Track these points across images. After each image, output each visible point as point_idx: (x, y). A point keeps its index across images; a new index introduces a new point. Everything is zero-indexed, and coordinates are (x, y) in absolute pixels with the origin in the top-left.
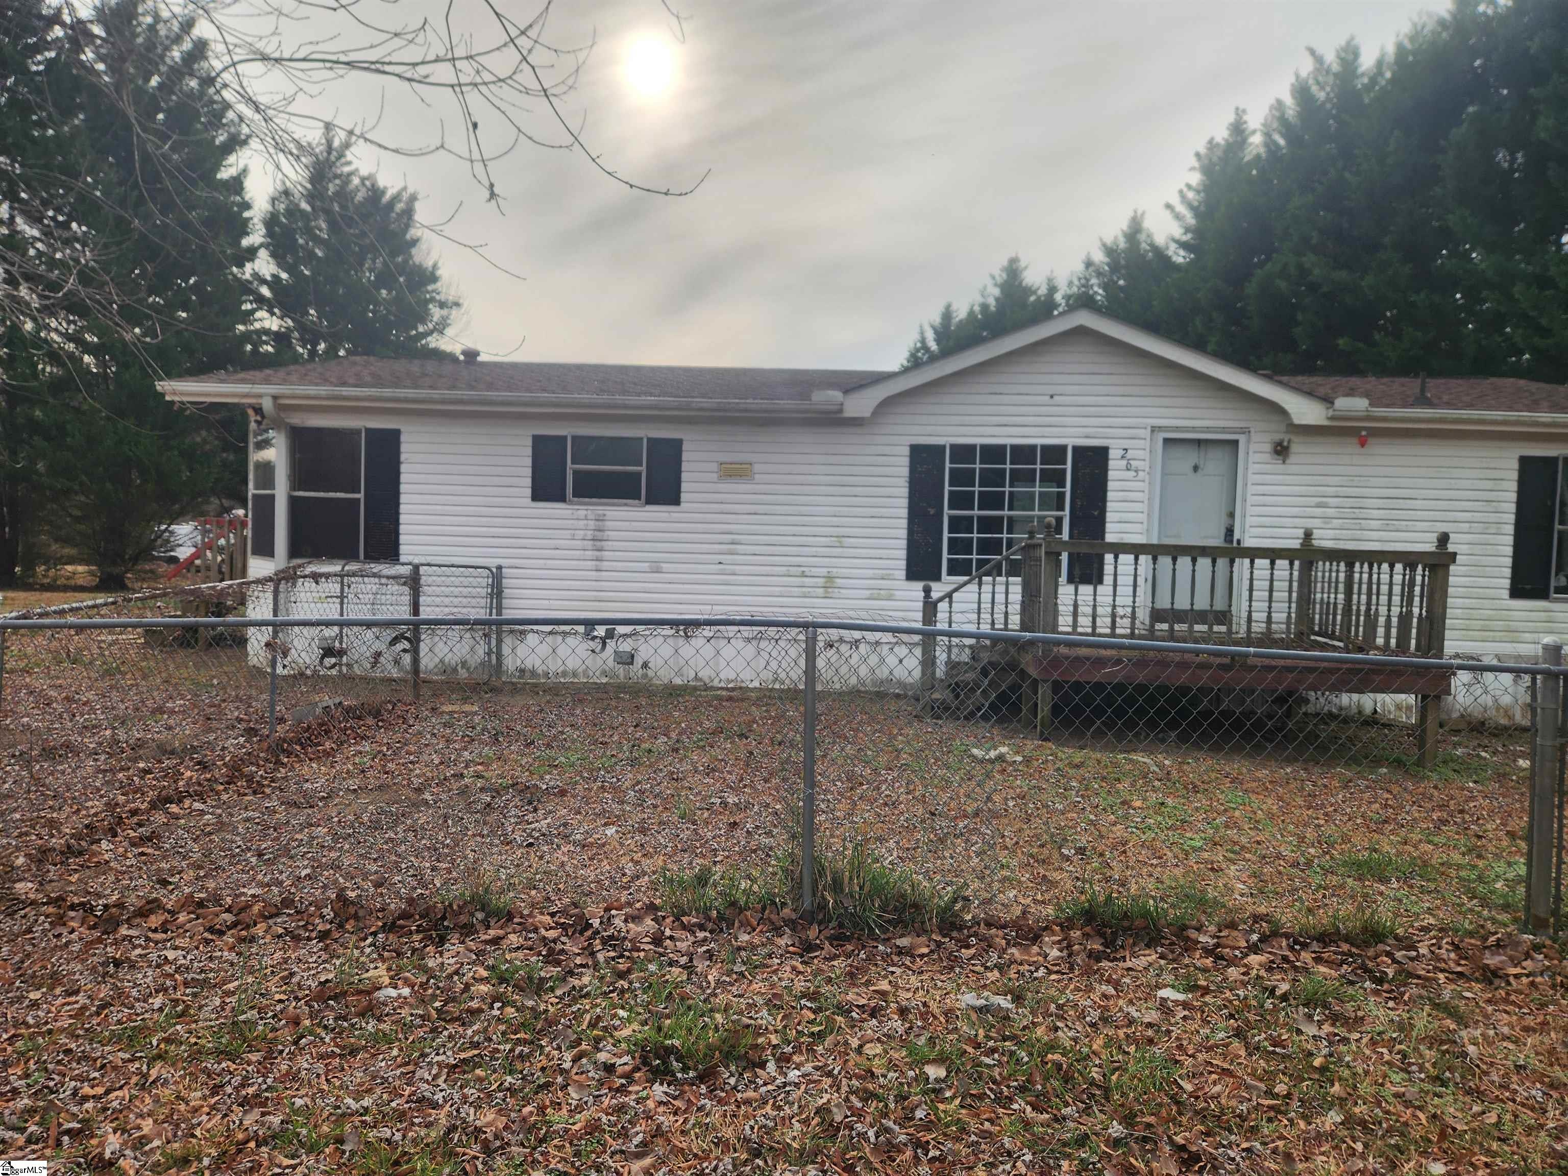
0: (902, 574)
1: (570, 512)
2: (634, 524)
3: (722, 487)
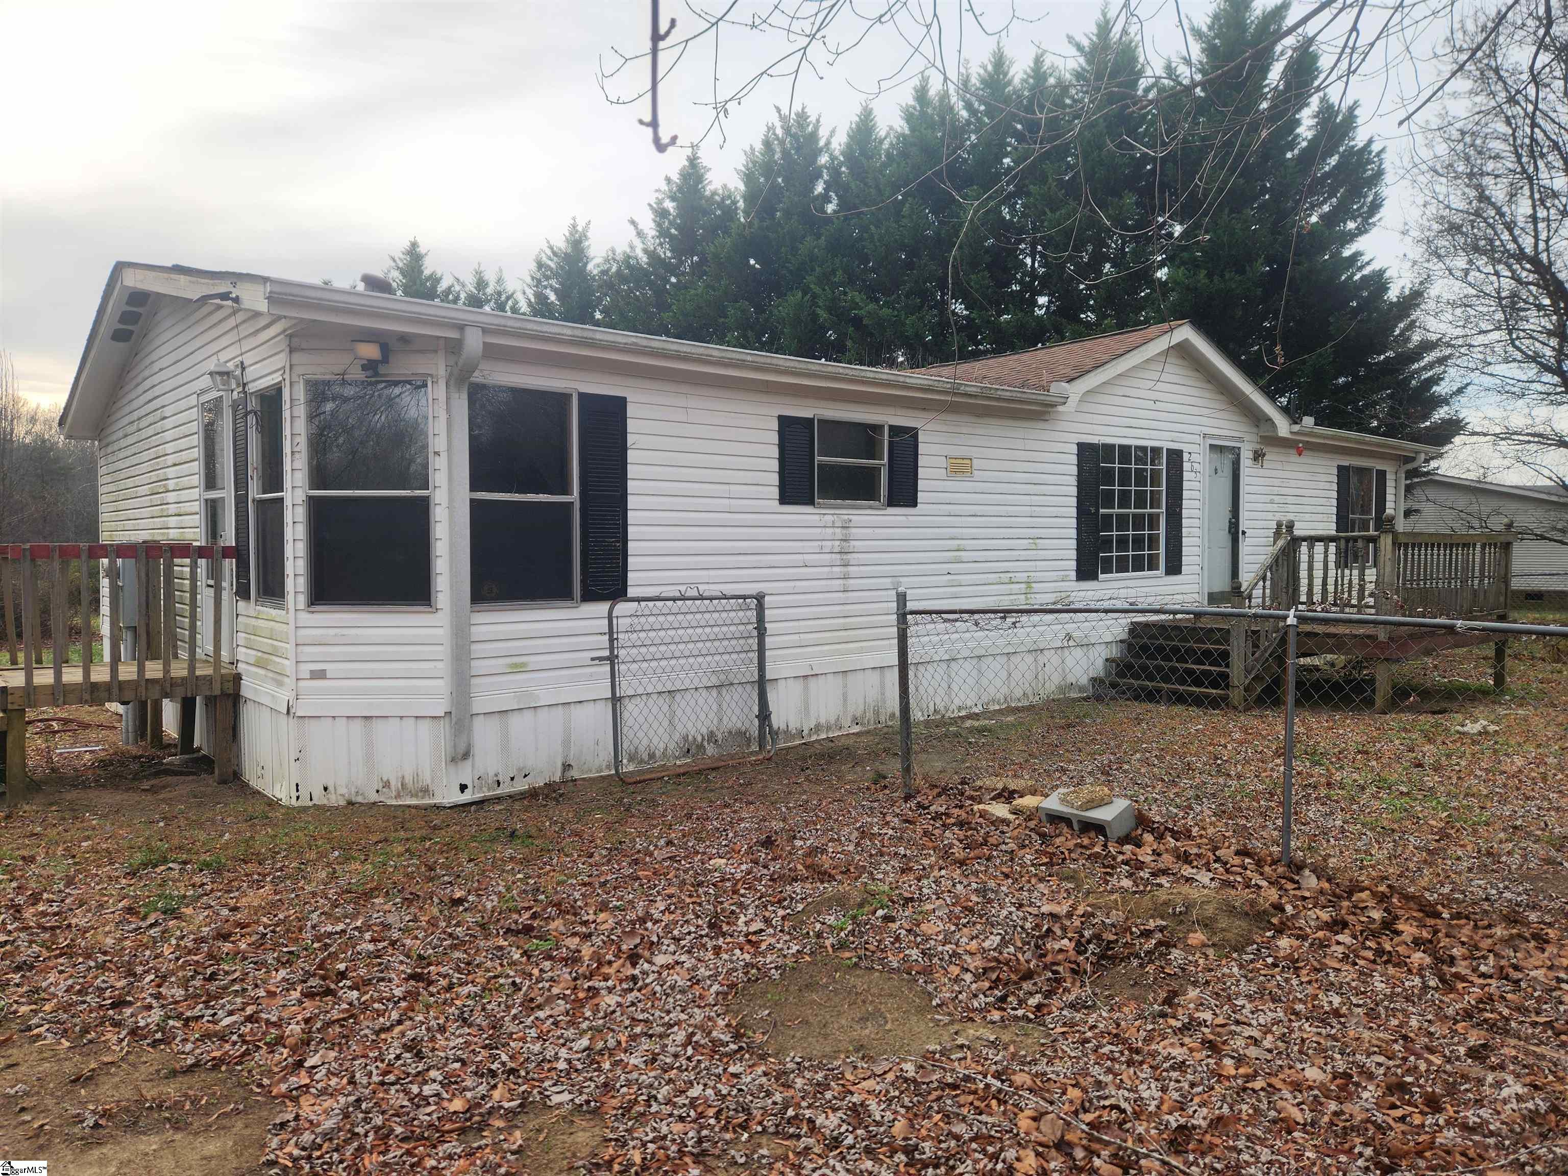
0: (1073, 574)
1: (817, 517)
2: (877, 531)
3: (949, 485)
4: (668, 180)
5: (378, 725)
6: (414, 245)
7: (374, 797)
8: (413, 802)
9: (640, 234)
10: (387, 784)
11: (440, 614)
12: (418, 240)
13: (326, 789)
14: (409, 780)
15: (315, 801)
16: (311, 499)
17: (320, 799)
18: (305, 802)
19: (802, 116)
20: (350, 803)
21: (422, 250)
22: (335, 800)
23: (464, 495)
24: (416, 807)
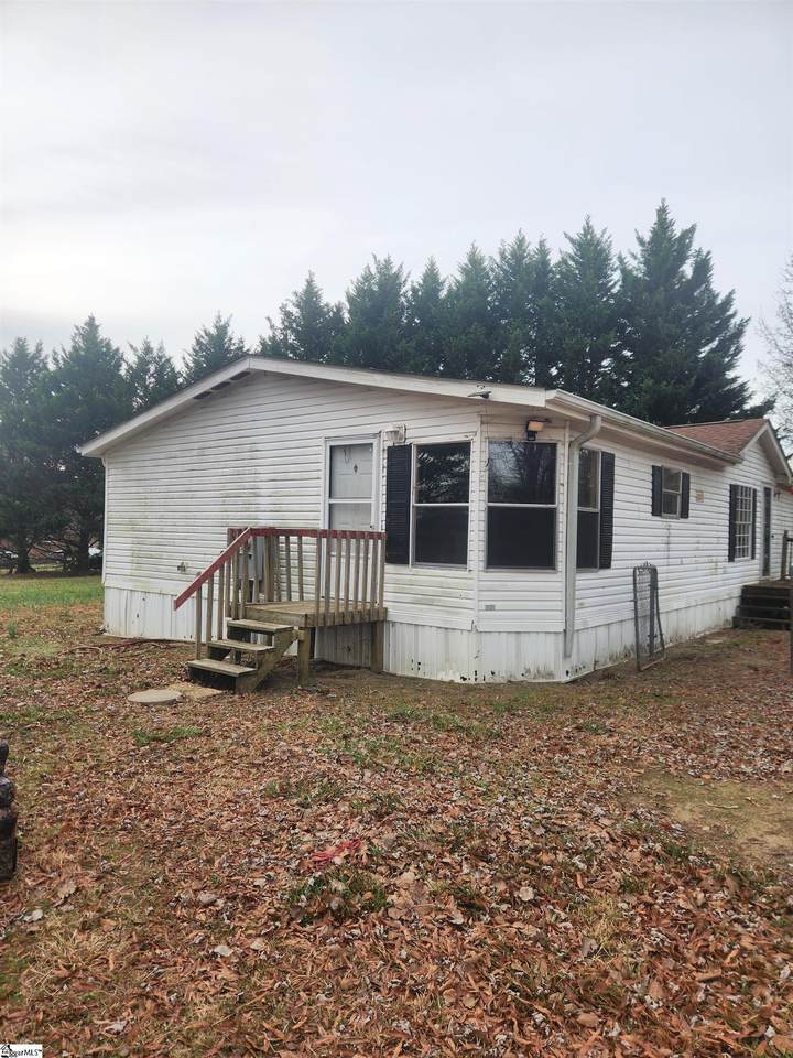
0: (727, 558)
2: (677, 531)
3: (697, 506)
4: (296, 294)
5: (524, 638)
6: (92, 319)
7: (522, 678)
8: (545, 681)
9: (272, 327)
10: (528, 671)
11: (559, 574)
12: (95, 316)
13: (493, 674)
14: (542, 669)
15: (487, 680)
16: (489, 507)
17: (489, 679)
18: (480, 681)
19: (388, 263)
20: (510, 682)
21: (97, 323)
22: (498, 680)
23: (575, 508)
24: (548, 683)
